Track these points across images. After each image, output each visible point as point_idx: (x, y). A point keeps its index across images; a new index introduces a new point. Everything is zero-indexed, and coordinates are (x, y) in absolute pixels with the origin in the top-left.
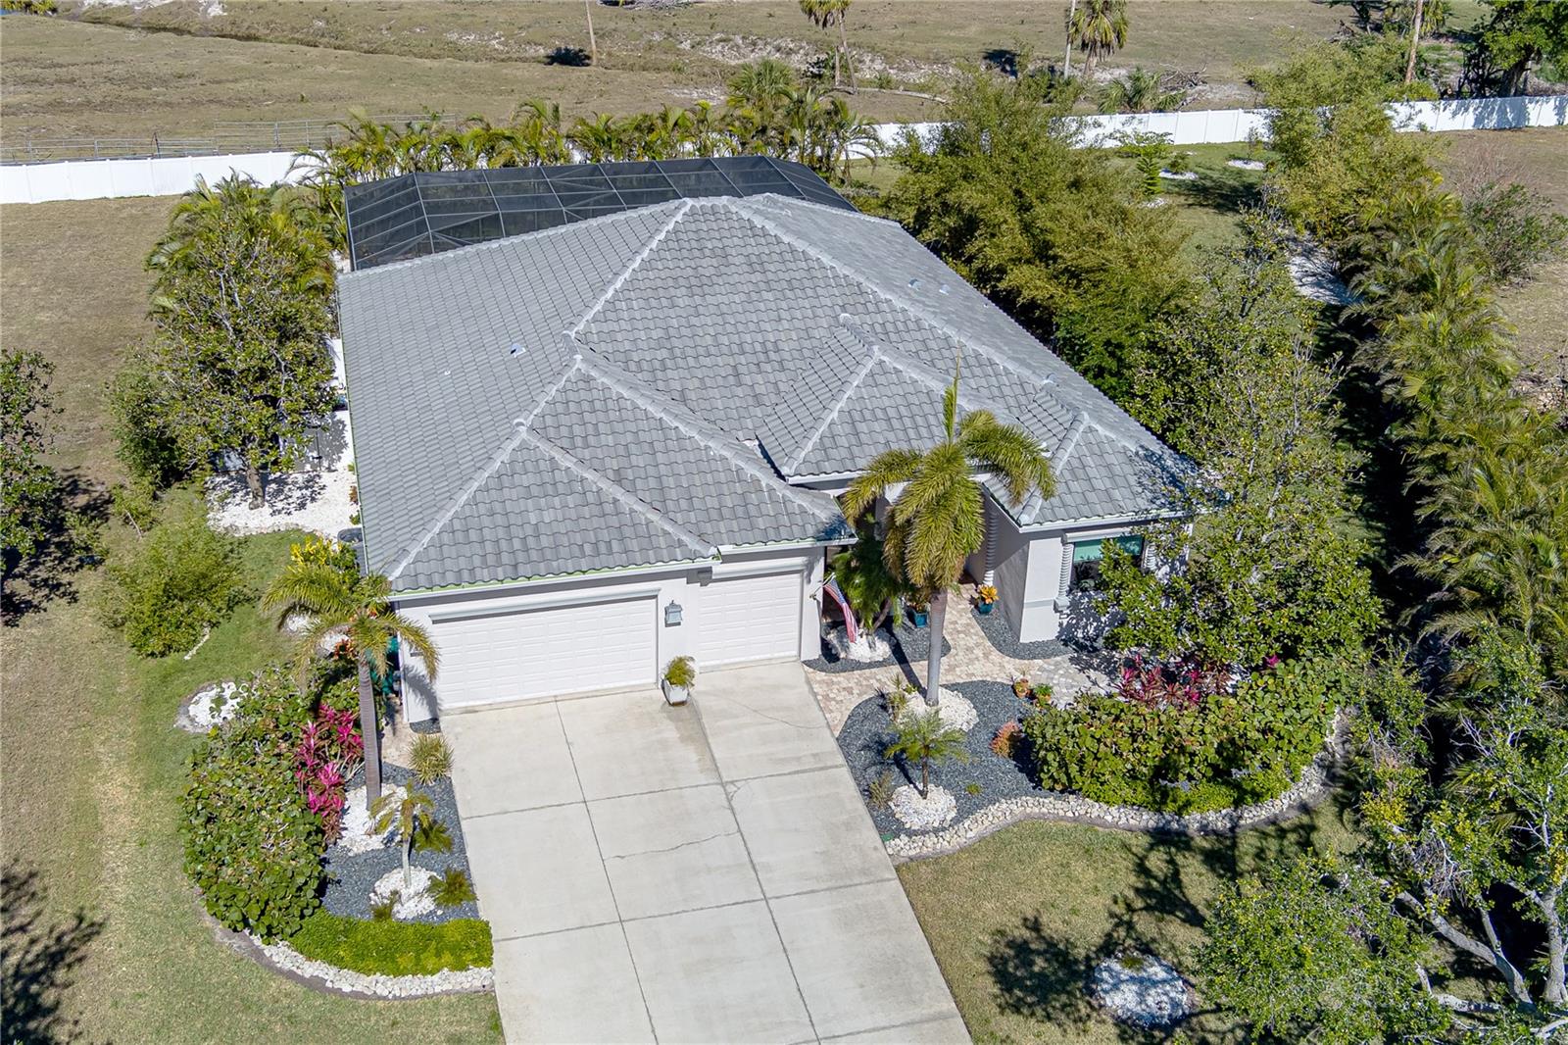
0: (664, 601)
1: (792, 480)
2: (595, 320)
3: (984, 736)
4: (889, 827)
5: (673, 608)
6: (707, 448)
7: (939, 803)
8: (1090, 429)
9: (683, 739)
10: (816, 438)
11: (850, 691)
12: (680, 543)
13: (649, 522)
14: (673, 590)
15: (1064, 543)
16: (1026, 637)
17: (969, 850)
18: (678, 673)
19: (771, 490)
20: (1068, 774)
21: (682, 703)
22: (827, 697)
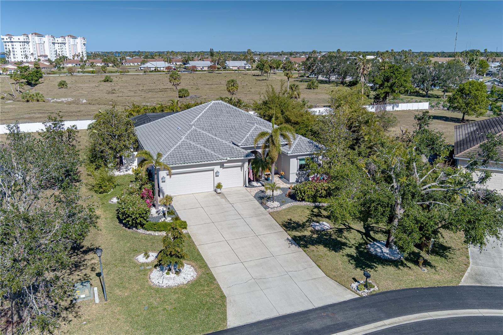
0: (215, 171)
1: (240, 147)
2: (195, 122)
3: (284, 195)
4: (266, 208)
5: (217, 172)
6: (222, 142)
7: (276, 204)
8: (301, 138)
9: (221, 198)
10: (245, 139)
11: (255, 190)
12: (219, 157)
13: (212, 154)
14: (217, 168)
15: (297, 159)
16: (290, 181)
17: (284, 210)
18: (219, 186)
19: (236, 149)
20: (302, 195)
21: (220, 193)
22: (251, 191)
